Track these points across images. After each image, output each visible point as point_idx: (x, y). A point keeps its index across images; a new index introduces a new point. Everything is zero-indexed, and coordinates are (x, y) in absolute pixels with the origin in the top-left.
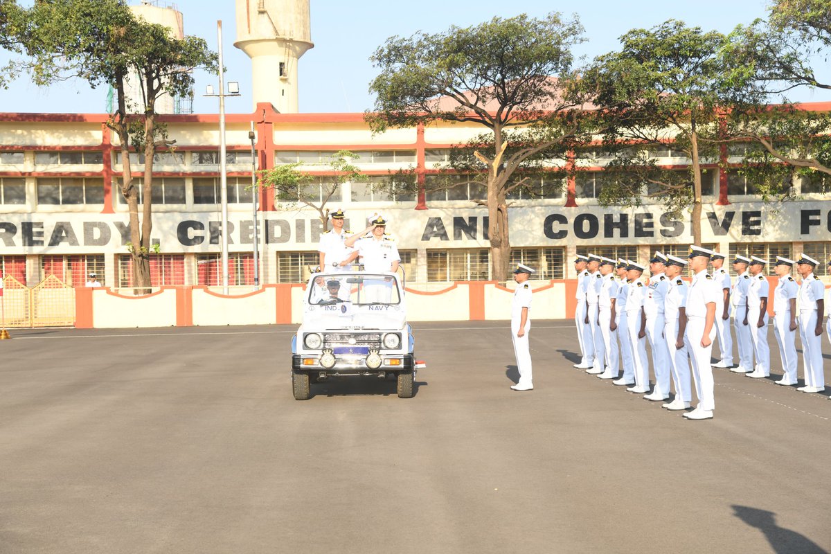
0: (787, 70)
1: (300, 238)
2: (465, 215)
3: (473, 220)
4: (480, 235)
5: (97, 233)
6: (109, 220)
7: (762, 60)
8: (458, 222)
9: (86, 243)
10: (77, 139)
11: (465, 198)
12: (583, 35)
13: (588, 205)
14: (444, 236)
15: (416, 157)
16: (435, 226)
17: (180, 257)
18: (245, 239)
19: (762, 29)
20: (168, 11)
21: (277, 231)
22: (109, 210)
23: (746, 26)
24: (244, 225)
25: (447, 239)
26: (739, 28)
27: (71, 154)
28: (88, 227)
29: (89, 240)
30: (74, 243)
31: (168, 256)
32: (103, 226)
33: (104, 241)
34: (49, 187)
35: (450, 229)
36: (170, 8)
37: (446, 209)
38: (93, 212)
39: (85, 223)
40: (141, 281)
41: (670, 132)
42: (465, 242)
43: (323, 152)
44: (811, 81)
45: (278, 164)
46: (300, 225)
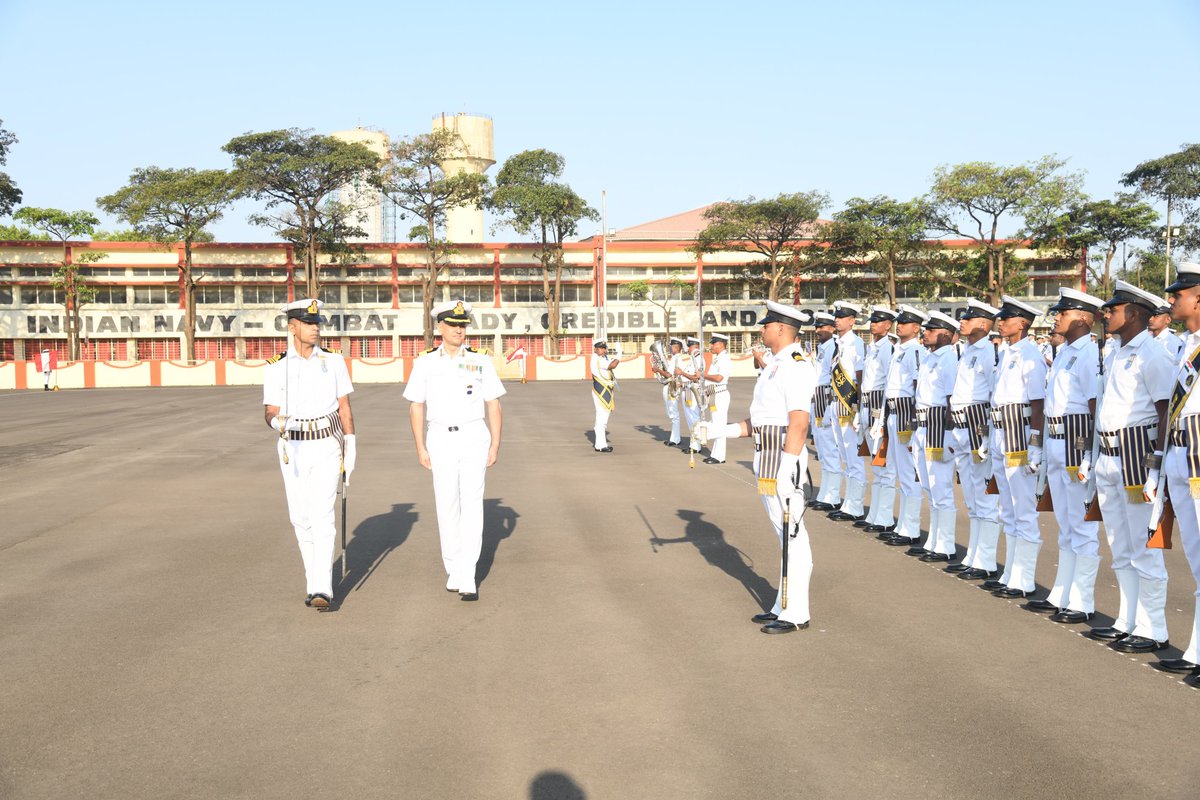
0: (941, 224)
1: (621, 324)
2: (729, 310)
3: (734, 313)
4: (738, 322)
5: (490, 321)
6: (498, 313)
7: (928, 218)
8: (724, 314)
9: (483, 328)
10: (476, 259)
11: (726, 298)
12: (831, 204)
13: (807, 304)
14: (714, 323)
15: (696, 271)
16: (709, 318)
17: (541, 337)
18: (585, 325)
19: (930, 200)
20: (379, 134)
21: (606, 320)
22: (497, 306)
23: (920, 198)
24: (585, 317)
25: (716, 325)
26: (915, 199)
27: (471, 269)
28: (485, 317)
29: (485, 326)
30: (476, 327)
31: (533, 337)
32: (494, 317)
33: (495, 326)
34: (459, 290)
35: (718, 319)
36: (380, 132)
37: (715, 306)
38: (487, 307)
39: (483, 315)
40: (556, 352)
41: (871, 255)
42: (729, 328)
43: (678, 268)
44: (957, 232)
45: (608, 278)
46: (621, 316)
